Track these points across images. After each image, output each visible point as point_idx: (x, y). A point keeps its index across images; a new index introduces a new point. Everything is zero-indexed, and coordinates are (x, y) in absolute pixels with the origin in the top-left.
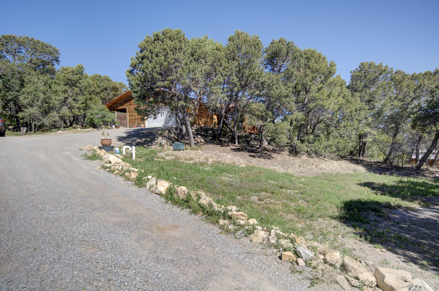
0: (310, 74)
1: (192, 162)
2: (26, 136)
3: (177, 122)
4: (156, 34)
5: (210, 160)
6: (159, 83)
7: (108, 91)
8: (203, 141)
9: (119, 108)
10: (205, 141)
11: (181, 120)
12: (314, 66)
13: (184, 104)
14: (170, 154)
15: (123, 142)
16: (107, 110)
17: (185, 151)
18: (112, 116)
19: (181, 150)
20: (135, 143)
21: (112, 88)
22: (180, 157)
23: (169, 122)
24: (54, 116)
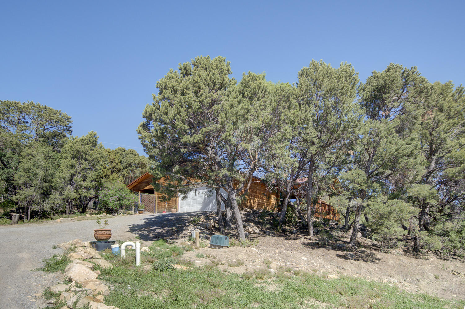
0: (444, 121)
1: (240, 271)
2: (17, 225)
3: (218, 203)
4: (184, 67)
5: (274, 266)
6: (186, 137)
7: (132, 168)
8: (257, 231)
9: (145, 188)
10: (261, 231)
11: (224, 201)
12: (453, 107)
13: (228, 173)
14: (205, 255)
15: (135, 234)
16: (127, 190)
17: (230, 248)
18: (133, 198)
19: (223, 247)
20: (153, 234)
21: (138, 164)
22: (220, 260)
23: (209, 205)
24: (56, 198)
